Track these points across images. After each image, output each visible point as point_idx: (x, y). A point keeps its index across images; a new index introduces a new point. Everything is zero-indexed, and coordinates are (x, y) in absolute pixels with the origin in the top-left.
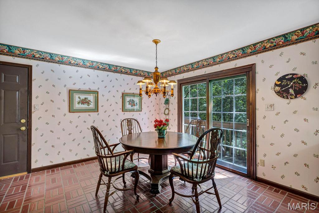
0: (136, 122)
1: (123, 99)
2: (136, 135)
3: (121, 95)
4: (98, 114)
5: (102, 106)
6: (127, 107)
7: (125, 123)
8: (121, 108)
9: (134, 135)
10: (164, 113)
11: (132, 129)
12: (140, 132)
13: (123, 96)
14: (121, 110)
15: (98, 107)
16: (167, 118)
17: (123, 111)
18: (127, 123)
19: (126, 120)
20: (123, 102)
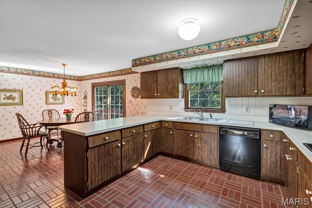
0: (56, 112)
1: (46, 96)
2: (56, 119)
3: (45, 93)
4: (23, 107)
5: (27, 101)
6: (50, 101)
7: (46, 112)
8: (45, 101)
9: (54, 119)
10: (84, 106)
11: (52, 116)
12: (59, 117)
13: (46, 94)
14: (45, 104)
15: (23, 101)
16: (86, 108)
17: (46, 104)
18: (47, 113)
19: (47, 110)
20: (46, 98)
